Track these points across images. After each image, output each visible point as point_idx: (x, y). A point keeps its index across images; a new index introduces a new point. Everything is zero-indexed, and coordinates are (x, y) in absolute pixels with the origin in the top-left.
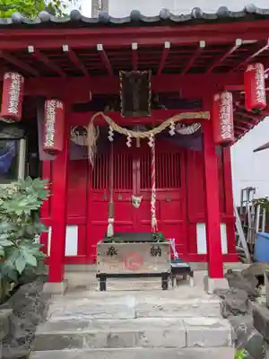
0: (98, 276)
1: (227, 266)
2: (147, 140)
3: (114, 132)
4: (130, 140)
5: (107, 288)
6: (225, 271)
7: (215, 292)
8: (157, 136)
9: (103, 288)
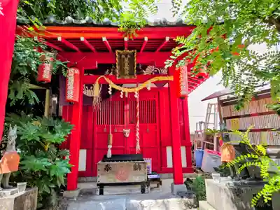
0: (98, 185)
1: (186, 176)
2: (133, 93)
3: (112, 88)
4: (122, 94)
5: (104, 193)
6: (185, 180)
7: (178, 194)
8: (140, 92)
9: (101, 193)
